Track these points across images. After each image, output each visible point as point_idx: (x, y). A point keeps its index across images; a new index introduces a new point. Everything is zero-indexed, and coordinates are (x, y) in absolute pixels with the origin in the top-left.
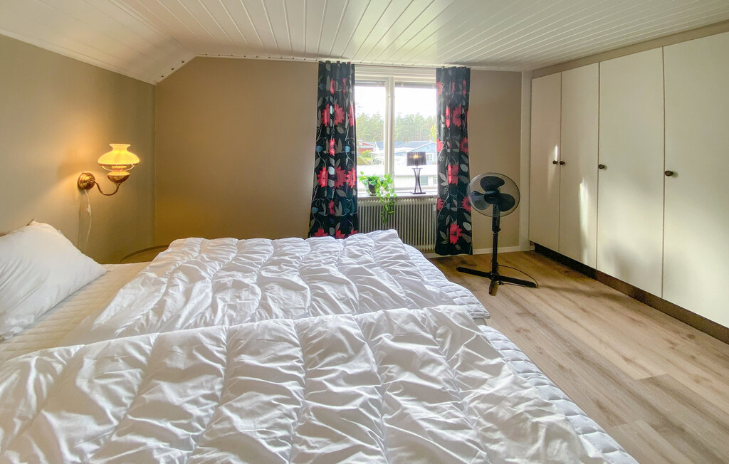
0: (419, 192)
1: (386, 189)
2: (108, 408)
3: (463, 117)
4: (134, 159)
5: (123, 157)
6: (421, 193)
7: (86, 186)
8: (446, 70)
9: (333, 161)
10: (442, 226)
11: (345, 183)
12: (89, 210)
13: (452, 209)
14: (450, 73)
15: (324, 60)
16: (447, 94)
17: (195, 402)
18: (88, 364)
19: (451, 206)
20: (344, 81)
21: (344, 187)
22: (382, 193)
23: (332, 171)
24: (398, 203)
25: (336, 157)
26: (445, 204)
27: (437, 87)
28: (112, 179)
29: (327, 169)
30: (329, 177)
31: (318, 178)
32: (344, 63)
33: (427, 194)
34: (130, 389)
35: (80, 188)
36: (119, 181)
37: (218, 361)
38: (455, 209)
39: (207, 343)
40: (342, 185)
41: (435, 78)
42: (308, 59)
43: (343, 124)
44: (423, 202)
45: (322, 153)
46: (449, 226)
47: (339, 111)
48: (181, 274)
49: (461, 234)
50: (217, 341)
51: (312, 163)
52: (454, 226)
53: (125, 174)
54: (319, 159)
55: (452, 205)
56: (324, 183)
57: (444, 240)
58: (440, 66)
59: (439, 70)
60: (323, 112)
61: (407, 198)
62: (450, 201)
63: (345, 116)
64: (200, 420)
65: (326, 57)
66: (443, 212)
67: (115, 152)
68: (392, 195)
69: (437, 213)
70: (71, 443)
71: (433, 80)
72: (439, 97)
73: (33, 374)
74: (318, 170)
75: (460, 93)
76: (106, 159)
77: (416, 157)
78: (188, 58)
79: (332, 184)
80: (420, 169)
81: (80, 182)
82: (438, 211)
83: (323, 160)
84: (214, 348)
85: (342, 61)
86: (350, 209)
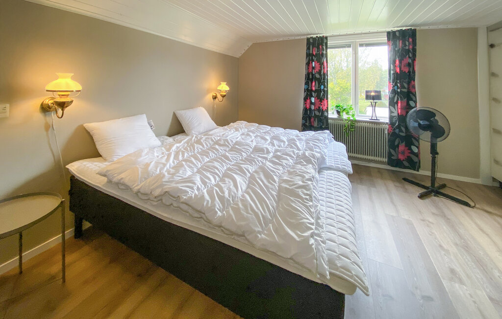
0: (375, 118)
1: (347, 113)
2: (205, 146)
3: (411, 65)
4: (227, 88)
5: (224, 87)
6: (377, 120)
7: (215, 98)
8: (394, 33)
9: (313, 94)
10: (392, 145)
11: (319, 107)
12: (215, 106)
13: (400, 133)
14: (397, 34)
15: (309, 36)
16: (396, 49)
17: (221, 150)
18: (204, 138)
19: (399, 132)
20: (320, 47)
21: (319, 110)
22: (345, 116)
23: (313, 100)
24: (359, 124)
25: (316, 91)
26: (394, 129)
27: (389, 45)
28: (221, 95)
29: (310, 99)
30: (311, 103)
31: (305, 103)
32: (320, 37)
33: (381, 121)
34: (210, 144)
35: (213, 98)
36: (223, 96)
37: (231, 145)
38: (403, 134)
39: (229, 141)
40: (318, 108)
41: (386, 38)
42: (302, 37)
43: (320, 73)
44: (378, 127)
45: (308, 89)
46: (398, 146)
47: (317, 65)
48: (234, 129)
49: (410, 155)
50: (232, 142)
51: (302, 95)
52: (402, 147)
53: (225, 94)
54: (306, 93)
55: (401, 131)
56: (308, 106)
57: (393, 156)
58: (389, 30)
59: (389, 33)
60: (308, 66)
61: (365, 122)
62: (399, 127)
63: (321, 67)
64: (221, 152)
65: (311, 35)
66: (393, 135)
67: (222, 85)
68: (351, 118)
69: (388, 135)
70: (197, 148)
71: (385, 40)
72: (390, 52)
73: (194, 138)
74: (305, 99)
75: (407, 48)
76: (219, 88)
77: (373, 94)
78: (250, 44)
79: (313, 107)
80: (376, 103)
81: (213, 96)
82: (389, 134)
83: (309, 93)
84: (230, 143)
85: (318, 35)
86: (323, 123)
